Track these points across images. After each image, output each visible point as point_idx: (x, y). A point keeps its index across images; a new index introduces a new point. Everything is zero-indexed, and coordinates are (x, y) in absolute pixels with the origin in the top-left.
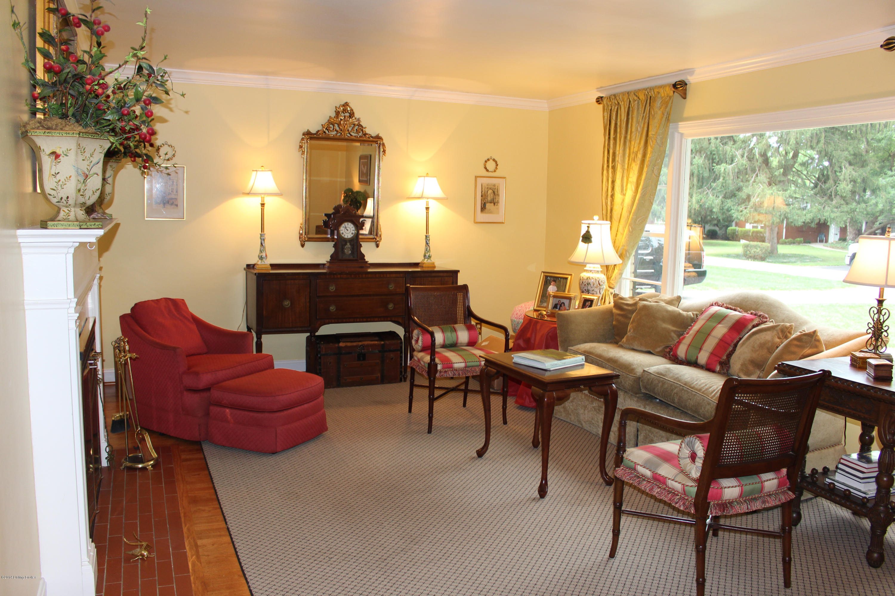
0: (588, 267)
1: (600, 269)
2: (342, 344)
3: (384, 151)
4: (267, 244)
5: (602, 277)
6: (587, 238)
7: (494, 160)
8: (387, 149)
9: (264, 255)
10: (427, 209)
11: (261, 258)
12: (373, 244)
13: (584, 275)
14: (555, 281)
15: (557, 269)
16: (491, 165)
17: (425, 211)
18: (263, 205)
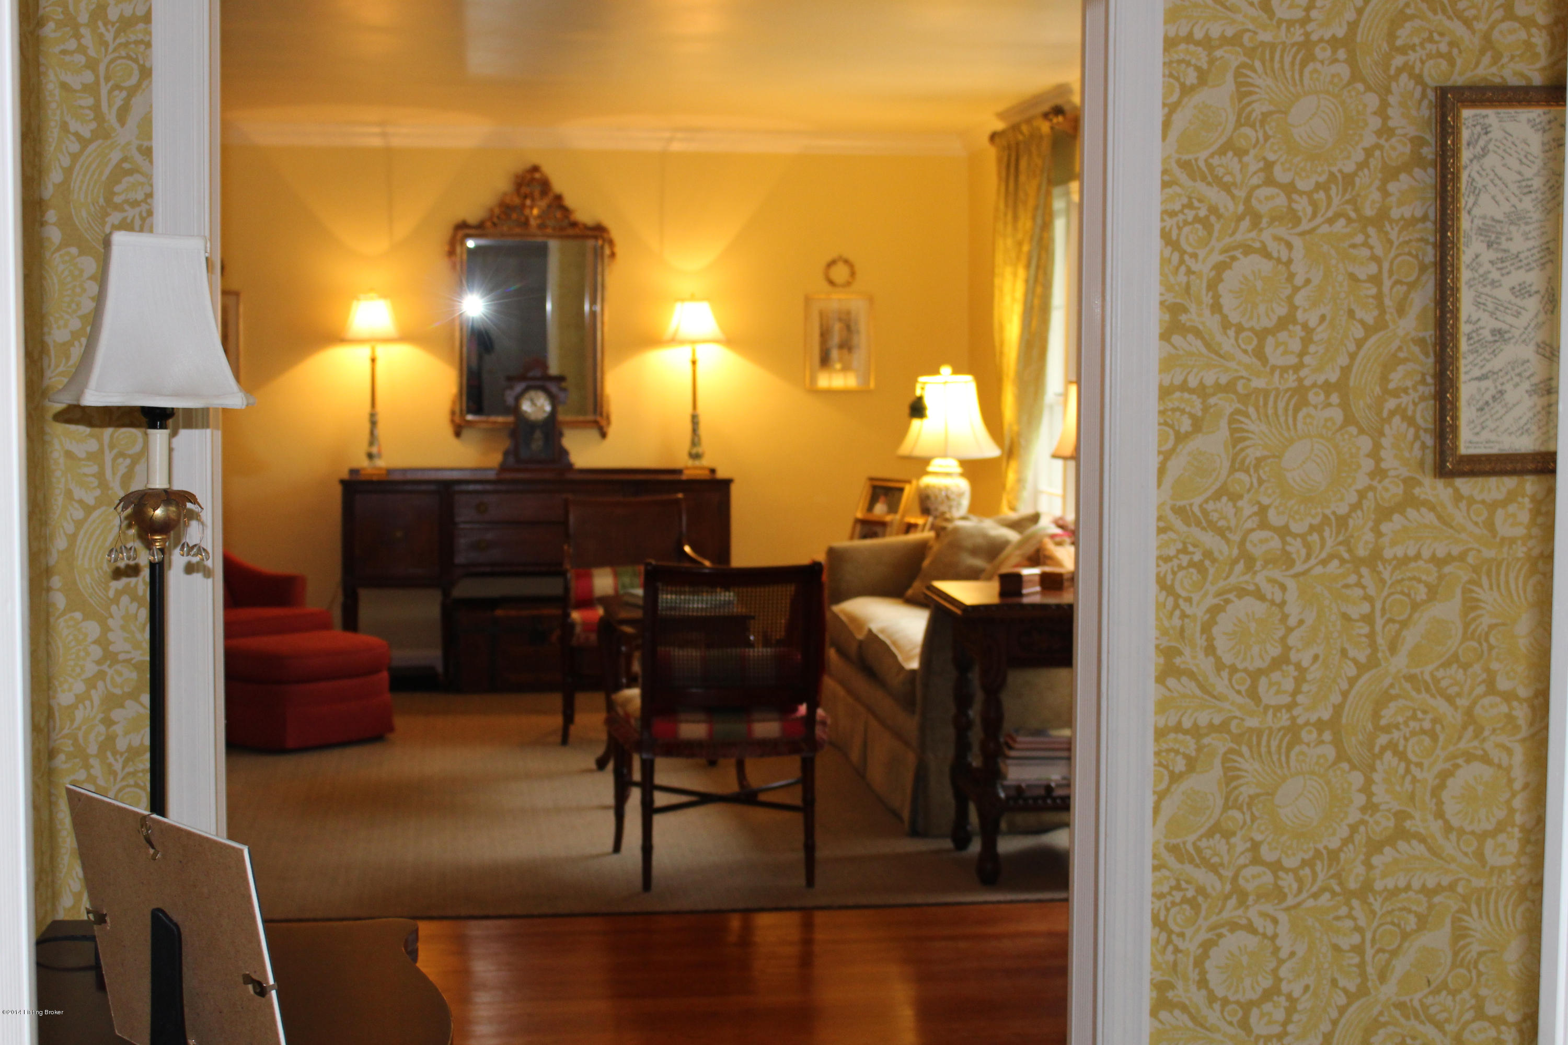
0: (933, 467)
1: (958, 469)
2: (499, 613)
3: (613, 255)
4: (381, 430)
5: (961, 485)
6: (917, 409)
7: (846, 262)
8: (618, 250)
9: (374, 450)
10: (694, 363)
11: (370, 456)
12: (594, 434)
13: (926, 481)
14: (886, 495)
15: (887, 472)
16: (840, 273)
17: (690, 365)
18: (373, 360)
